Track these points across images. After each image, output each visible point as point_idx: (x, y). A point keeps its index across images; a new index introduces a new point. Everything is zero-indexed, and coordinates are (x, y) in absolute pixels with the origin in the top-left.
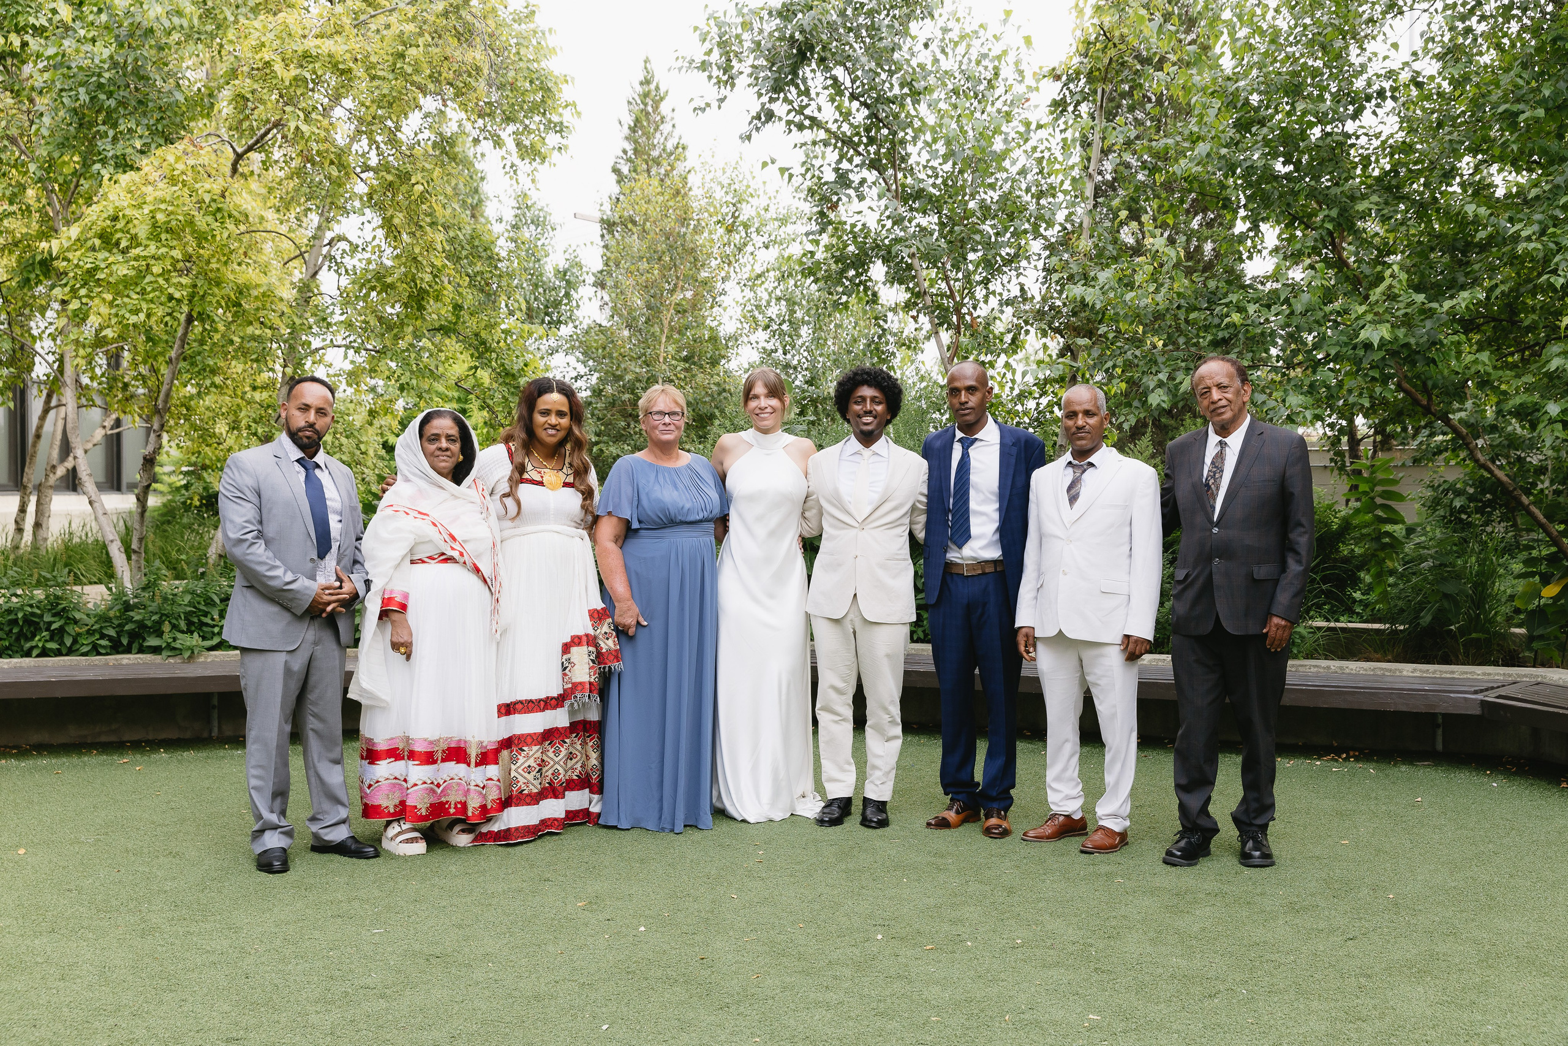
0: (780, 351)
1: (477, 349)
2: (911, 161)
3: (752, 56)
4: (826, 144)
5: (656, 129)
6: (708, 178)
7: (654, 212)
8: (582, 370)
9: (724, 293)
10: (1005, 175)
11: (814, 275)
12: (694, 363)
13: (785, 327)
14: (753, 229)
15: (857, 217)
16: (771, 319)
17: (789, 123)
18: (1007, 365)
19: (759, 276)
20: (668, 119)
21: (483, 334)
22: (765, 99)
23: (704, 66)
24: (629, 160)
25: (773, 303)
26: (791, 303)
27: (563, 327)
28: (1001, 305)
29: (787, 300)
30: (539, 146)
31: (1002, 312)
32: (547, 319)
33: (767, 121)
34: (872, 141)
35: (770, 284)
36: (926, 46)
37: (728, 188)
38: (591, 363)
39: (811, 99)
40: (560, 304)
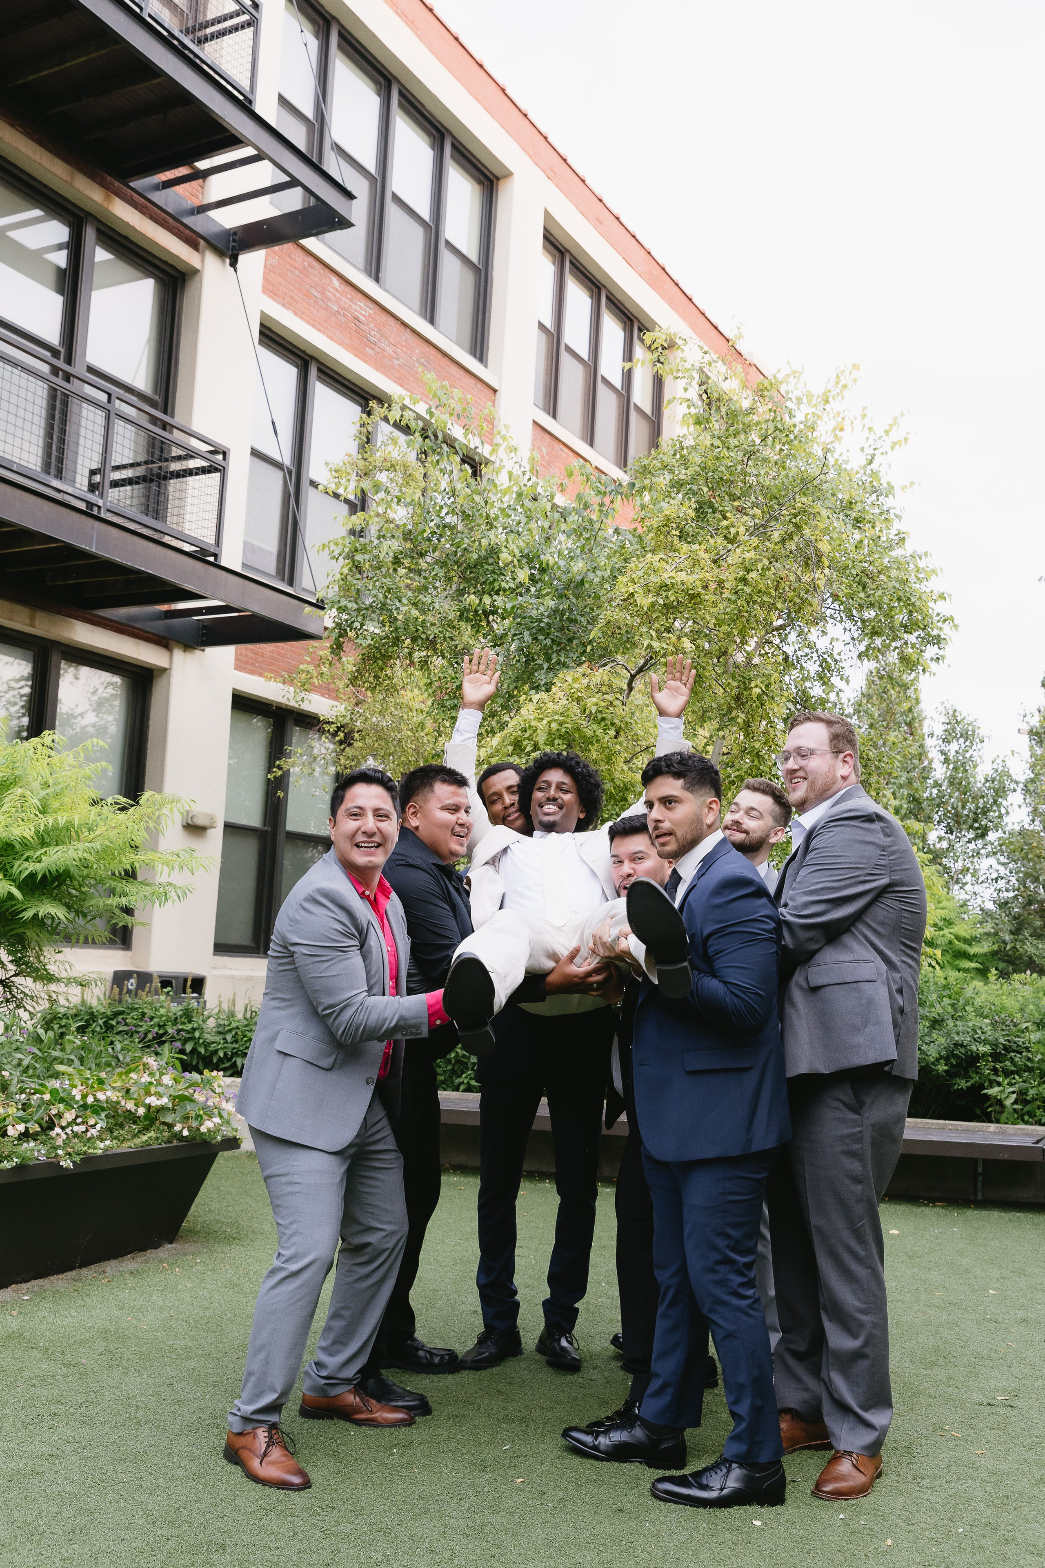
8: (1004, 871)
30: (917, 656)
38: (1011, 865)
40: (989, 811)
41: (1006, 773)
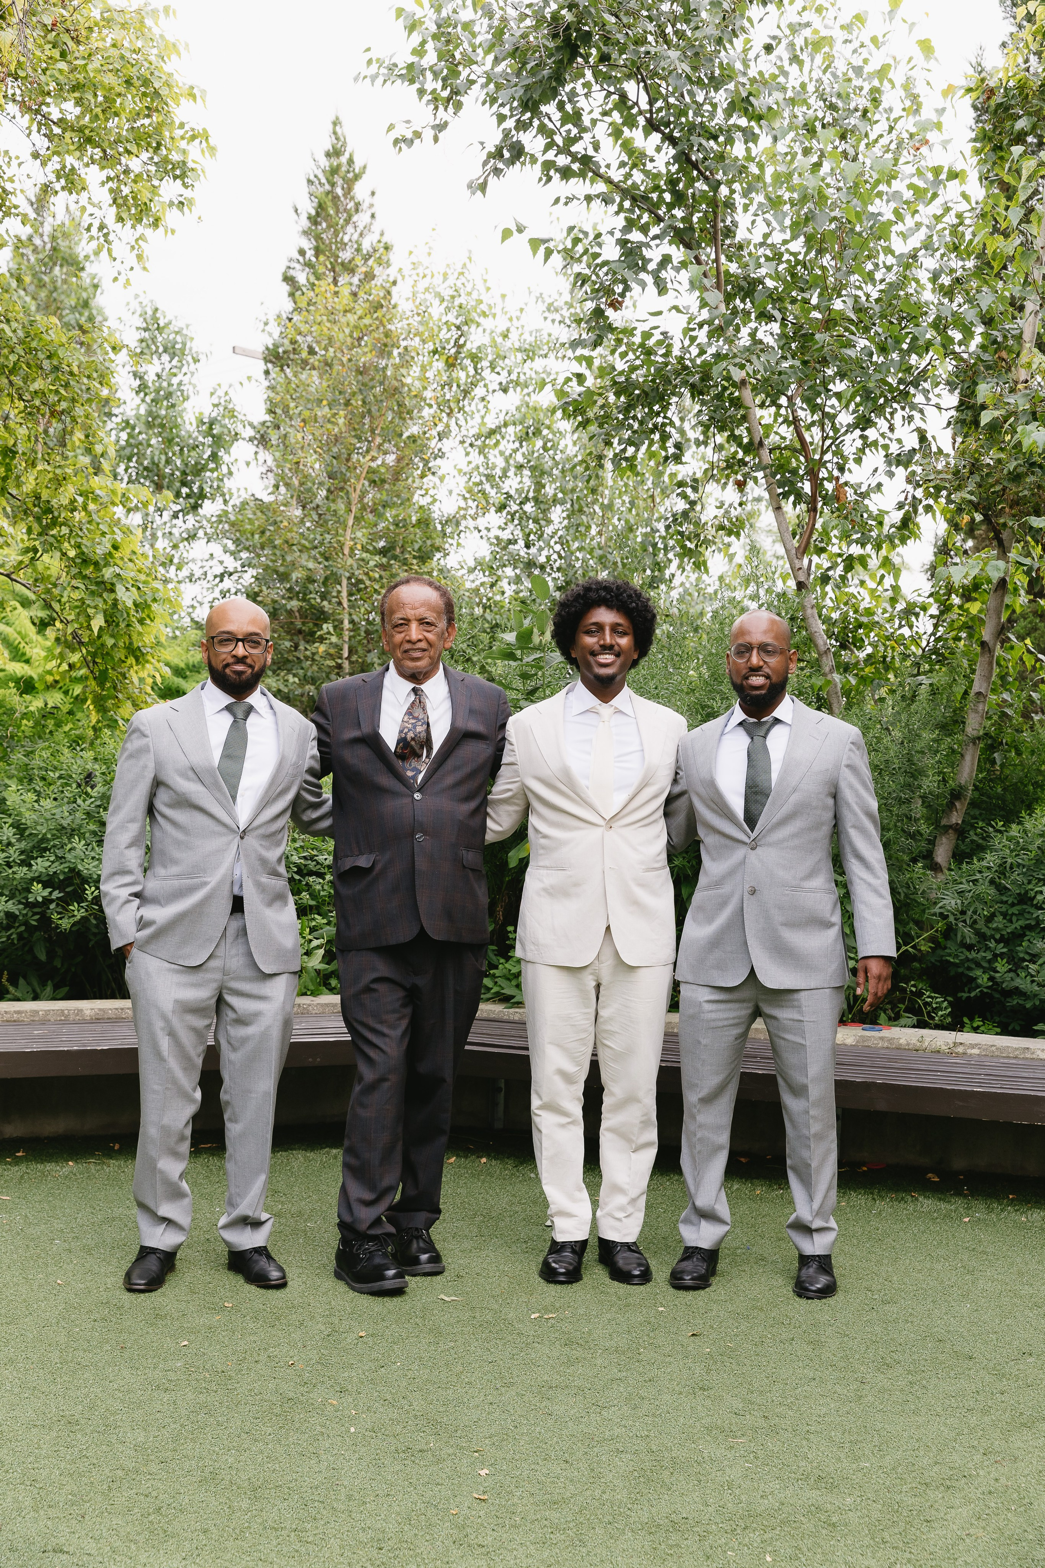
0: (521, 543)
1: (38, 519)
2: (741, 235)
3: (490, 58)
4: (607, 200)
5: (347, 221)
6: (422, 285)
7: (342, 335)
8: (231, 564)
9: (440, 454)
10: (890, 260)
11: (583, 412)
12: (395, 558)
13: (529, 507)
14: (485, 364)
15: (654, 321)
16: (509, 496)
17: (548, 165)
18: (886, 562)
19: (492, 432)
20: (365, 206)
21: (45, 496)
22: (510, 123)
23: (412, 74)
24: (308, 264)
25: (511, 473)
26: (539, 473)
27: (207, 503)
28: (889, 463)
29: (533, 469)
30: (145, 196)
31: (891, 474)
32: (185, 490)
33: (511, 162)
34: (679, 198)
35: (508, 445)
36: (768, 49)
37: (450, 302)
38: (244, 555)
39: (585, 130)
40: (204, 468)
41: (231, 413)
